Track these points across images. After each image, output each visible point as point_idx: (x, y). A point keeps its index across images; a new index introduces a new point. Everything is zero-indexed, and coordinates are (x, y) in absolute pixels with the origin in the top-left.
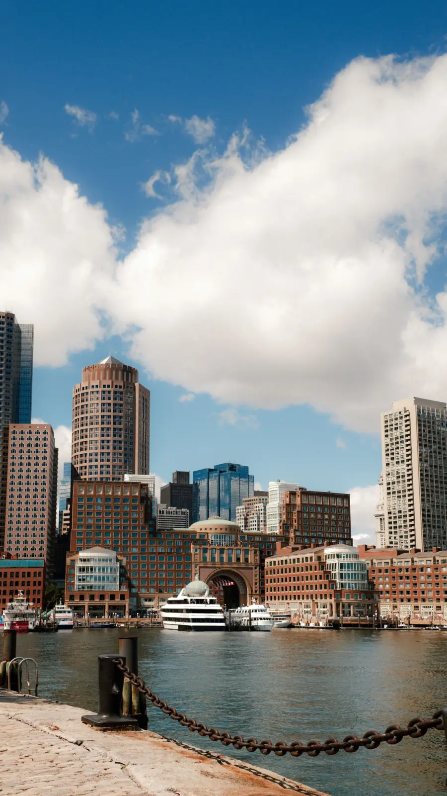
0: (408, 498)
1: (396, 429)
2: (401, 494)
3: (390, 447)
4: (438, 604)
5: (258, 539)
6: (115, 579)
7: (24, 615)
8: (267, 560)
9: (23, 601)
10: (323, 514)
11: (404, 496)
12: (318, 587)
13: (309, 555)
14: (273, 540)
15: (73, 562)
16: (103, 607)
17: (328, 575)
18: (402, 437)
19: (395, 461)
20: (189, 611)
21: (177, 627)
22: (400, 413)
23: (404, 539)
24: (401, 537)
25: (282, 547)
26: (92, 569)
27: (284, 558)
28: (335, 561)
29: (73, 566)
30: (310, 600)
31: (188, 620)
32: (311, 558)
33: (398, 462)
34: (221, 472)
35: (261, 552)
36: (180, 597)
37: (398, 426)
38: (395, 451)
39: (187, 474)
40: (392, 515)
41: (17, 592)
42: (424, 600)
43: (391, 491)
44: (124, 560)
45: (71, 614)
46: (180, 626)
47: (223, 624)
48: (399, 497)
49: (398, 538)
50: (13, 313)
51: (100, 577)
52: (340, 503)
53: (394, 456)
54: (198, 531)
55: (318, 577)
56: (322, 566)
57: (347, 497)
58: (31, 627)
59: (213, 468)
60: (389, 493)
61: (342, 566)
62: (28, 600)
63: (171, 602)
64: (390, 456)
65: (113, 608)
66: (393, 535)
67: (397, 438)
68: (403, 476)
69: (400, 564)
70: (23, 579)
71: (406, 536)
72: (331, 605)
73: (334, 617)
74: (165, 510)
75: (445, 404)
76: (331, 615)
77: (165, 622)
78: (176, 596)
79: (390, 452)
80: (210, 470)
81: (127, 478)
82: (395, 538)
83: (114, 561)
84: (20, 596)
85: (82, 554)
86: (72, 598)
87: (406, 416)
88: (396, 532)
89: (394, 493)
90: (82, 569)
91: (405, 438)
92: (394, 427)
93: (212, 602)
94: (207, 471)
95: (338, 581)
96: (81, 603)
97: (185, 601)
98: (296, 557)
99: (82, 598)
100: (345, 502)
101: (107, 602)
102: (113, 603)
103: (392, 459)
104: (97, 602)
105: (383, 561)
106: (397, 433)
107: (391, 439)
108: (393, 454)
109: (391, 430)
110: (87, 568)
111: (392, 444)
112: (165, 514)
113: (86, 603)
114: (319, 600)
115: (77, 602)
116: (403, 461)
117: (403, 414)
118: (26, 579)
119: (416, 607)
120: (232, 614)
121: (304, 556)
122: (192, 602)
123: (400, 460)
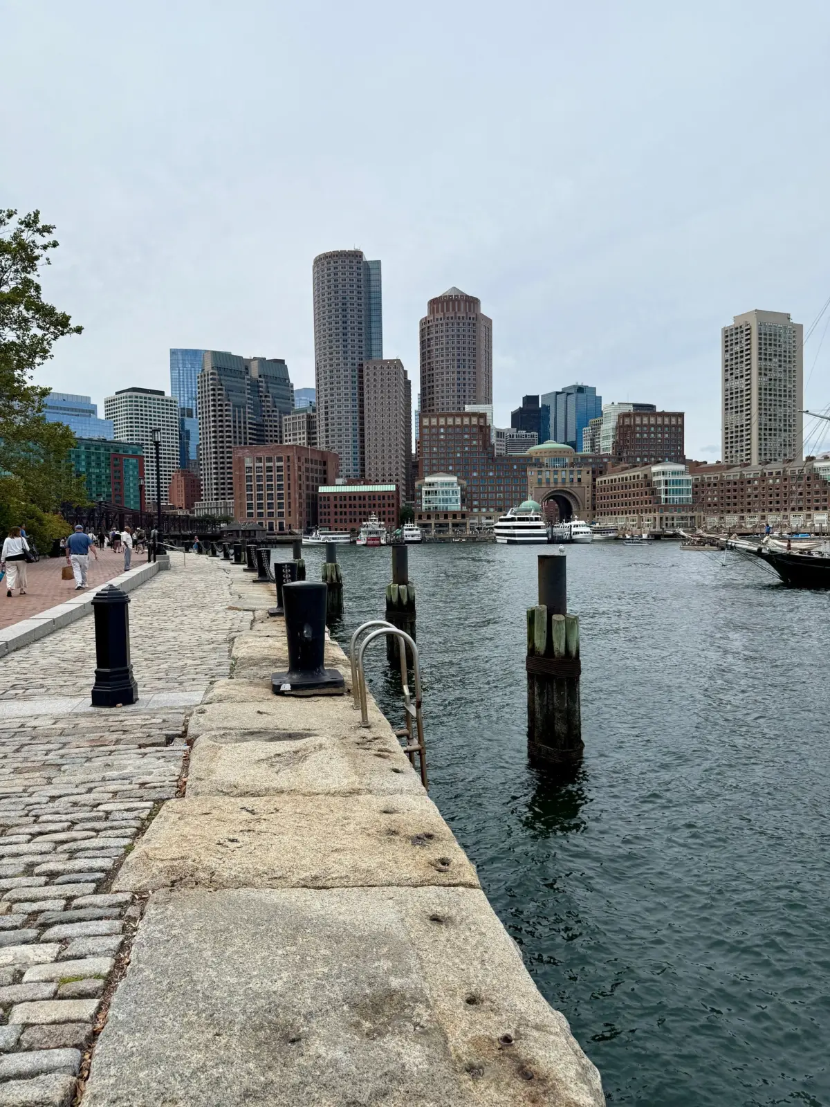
0: (745, 413)
1: (737, 343)
2: (739, 409)
3: (729, 363)
4: (763, 514)
5: (591, 460)
6: (457, 501)
7: (377, 532)
8: (598, 480)
9: (375, 520)
10: (656, 433)
11: (742, 411)
12: (644, 502)
13: (636, 474)
14: (605, 460)
15: (421, 486)
16: (447, 525)
17: (654, 492)
18: (742, 352)
19: (734, 376)
20: (515, 527)
21: (506, 541)
22: (741, 327)
23: (739, 454)
24: (737, 451)
25: (613, 466)
26: (436, 492)
27: (613, 477)
28: (662, 478)
29: (420, 491)
30: (636, 515)
31: (514, 535)
32: (638, 476)
33: (737, 378)
34: (568, 394)
35: (594, 472)
36: (509, 516)
37: (739, 341)
38: (734, 366)
39: (537, 397)
40: (729, 431)
41: (370, 514)
42: (749, 511)
43: (729, 407)
44: (464, 483)
45: (419, 531)
46: (508, 540)
47: (546, 538)
48: (737, 412)
49: (733, 452)
50: (361, 250)
51: (443, 499)
52: (674, 421)
53: (734, 371)
54: (534, 455)
55: (644, 494)
56: (649, 484)
57: (681, 415)
58: (383, 542)
59: (561, 391)
60: (727, 409)
61: (666, 483)
62: (380, 520)
63: (501, 520)
64: (729, 372)
65: (455, 525)
66: (729, 450)
67: (737, 353)
68: (742, 391)
69: (728, 478)
70: (379, 502)
71: (742, 450)
72: (655, 518)
73: (658, 529)
74: (515, 434)
75: (789, 314)
76: (654, 528)
77: (498, 537)
78: (505, 515)
79: (729, 368)
80: (558, 393)
81: (468, 408)
82: (731, 452)
83: (455, 485)
84: (373, 517)
85: (428, 480)
86: (420, 517)
87: (747, 330)
88: (732, 447)
89: (732, 408)
90: (428, 493)
91: (745, 353)
92: (734, 342)
93: (537, 519)
94: (554, 395)
95: (663, 496)
96: (428, 522)
97: (512, 520)
98: (624, 476)
99: (429, 517)
100: (679, 420)
101: (450, 521)
102: (456, 521)
103: (732, 374)
104: (442, 520)
105: (712, 476)
106: (737, 348)
107: (732, 355)
108: (732, 369)
109: (732, 345)
110: (432, 491)
111: (732, 359)
112: (515, 438)
113: (432, 521)
114: (644, 515)
115: (425, 521)
116: (742, 376)
117: (744, 328)
118: (382, 502)
119: (742, 518)
120: (555, 529)
121: (632, 474)
122: (520, 519)
123: (739, 375)
